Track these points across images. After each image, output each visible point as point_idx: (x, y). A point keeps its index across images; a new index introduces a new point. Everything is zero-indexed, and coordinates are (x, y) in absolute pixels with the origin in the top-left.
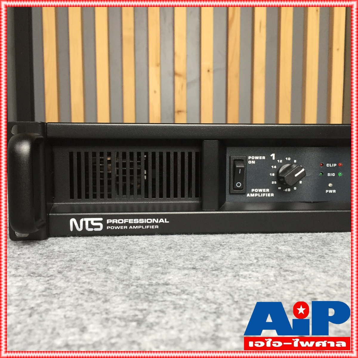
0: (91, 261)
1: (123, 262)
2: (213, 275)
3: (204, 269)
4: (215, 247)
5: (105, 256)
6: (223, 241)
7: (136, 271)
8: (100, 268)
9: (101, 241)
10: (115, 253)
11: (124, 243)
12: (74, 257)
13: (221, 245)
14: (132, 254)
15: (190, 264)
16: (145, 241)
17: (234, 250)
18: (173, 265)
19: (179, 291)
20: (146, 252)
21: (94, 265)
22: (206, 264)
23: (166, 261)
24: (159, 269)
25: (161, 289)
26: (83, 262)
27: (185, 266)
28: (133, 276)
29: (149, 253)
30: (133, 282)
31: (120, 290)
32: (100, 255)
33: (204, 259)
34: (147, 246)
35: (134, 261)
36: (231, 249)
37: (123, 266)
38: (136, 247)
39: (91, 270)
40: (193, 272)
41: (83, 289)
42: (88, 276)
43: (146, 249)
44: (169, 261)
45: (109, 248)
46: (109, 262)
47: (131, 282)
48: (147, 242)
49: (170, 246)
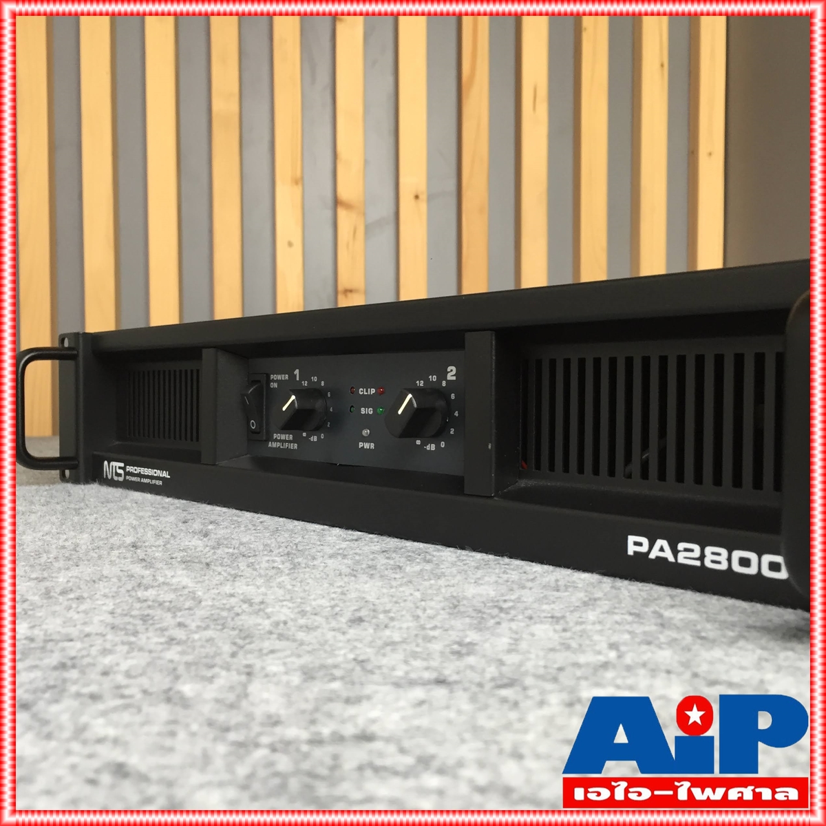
0: (125, 666)
1: (222, 667)
2: (504, 700)
3: (471, 682)
4: (485, 616)
5: (168, 649)
6: (504, 598)
7: (265, 695)
8: (151, 690)
9: (156, 605)
10: (200, 639)
11: (223, 609)
12: (73, 653)
13: (501, 609)
14: (247, 641)
15: (427, 668)
16: (285, 603)
17: (541, 622)
18: (377, 671)
19: (409, 760)
20: (290, 633)
21: (132, 681)
22: (472, 668)
23: (355, 659)
24: (336, 685)
25: (353, 756)
26: (99, 668)
27: (413, 676)
28: (259, 712)
29: (301, 635)
30: (260, 734)
31: (219, 763)
32: (152, 647)
33: (464, 650)
34: (292, 616)
35: (258, 664)
36: (532, 621)
37: (224, 679)
38: (259, 620)
39: (123, 697)
40: (440, 693)
41: (95, 763)
42: (115, 717)
43: (290, 623)
44: (363, 661)
45: (180, 625)
46: (181, 669)
47: (252, 734)
48: (290, 605)
49: (358, 614)
